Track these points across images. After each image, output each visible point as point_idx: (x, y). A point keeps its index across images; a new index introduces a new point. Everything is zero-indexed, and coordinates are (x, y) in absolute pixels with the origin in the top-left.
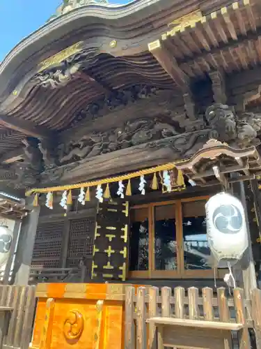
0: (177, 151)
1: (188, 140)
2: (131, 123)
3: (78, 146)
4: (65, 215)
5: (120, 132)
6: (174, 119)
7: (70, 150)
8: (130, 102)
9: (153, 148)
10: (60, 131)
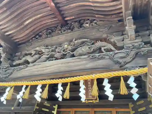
0: (118, 63)
1: (128, 55)
2: (75, 41)
3: (31, 54)
4: (13, 108)
5: (66, 46)
6: (112, 40)
7: (24, 56)
8: (76, 29)
9: (94, 58)
10: (20, 44)
